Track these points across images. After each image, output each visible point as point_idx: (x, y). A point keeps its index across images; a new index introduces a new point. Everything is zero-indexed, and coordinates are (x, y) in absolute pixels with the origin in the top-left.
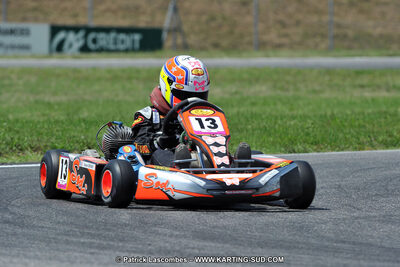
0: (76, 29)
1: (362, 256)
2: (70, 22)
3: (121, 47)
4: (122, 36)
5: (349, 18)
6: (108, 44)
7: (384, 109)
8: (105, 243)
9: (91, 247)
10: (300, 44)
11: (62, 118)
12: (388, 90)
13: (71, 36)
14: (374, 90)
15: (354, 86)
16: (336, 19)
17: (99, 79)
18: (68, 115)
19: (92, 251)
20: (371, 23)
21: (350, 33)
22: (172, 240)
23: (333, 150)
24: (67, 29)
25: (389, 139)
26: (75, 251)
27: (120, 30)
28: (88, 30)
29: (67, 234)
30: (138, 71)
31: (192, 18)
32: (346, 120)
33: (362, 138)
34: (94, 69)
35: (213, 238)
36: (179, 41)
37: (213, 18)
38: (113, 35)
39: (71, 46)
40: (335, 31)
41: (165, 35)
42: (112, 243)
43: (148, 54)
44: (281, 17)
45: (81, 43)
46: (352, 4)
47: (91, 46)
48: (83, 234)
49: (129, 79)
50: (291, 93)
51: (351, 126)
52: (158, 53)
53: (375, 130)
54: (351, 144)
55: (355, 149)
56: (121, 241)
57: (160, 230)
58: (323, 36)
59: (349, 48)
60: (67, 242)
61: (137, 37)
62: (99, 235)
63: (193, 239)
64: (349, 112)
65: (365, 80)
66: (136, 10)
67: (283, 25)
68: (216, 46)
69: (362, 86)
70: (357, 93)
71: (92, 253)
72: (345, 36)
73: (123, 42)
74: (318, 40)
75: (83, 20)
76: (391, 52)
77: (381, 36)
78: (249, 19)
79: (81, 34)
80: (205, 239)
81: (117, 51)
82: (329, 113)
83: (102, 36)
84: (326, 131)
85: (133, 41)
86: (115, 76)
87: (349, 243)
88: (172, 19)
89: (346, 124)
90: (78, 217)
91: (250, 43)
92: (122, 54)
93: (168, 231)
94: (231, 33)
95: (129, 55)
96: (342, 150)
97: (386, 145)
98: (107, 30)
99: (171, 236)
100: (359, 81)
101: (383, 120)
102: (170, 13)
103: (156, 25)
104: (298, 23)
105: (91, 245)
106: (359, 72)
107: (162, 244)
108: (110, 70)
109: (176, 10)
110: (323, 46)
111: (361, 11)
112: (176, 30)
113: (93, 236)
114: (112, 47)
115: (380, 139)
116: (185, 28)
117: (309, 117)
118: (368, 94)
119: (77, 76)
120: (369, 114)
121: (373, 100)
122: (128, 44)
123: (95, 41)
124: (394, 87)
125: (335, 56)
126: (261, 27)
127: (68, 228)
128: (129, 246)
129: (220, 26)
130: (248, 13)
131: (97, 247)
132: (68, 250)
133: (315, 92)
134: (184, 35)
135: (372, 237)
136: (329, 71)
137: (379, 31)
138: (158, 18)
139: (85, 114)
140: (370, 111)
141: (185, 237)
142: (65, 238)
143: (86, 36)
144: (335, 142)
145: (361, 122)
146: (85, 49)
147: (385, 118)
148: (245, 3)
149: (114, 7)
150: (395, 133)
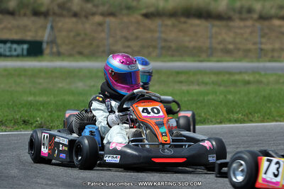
3: (15, 53)
4: (15, 46)
5: (172, 35)
6: (5, 50)
7: (195, 98)
10: (138, 52)
12: (198, 85)
14: (189, 85)
15: (175, 82)
16: (163, 36)
20: (187, 39)
21: (173, 45)
27: (13, 42)
30: (25, 70)
31: (64, 34)
36: (55, 50)
37: (78, 35)
38: (8, 45)
40: (163, 44)
41: (44, 46)
43: (32, 58)
44: (125, 34)
46: (174, 26)
49: (19, 75)
52: (40, 58)
58: (155, 47)
59: (173, 56)
61: (25, 46)
65: (183, 78)
66: (25, 28)
67: (127, 39)
68: (80, 53)
69: (181, 82)
70: (177, 87)
72: (170, 47)
73: (15, 50)
74: (151, 49)
76: (201, 59)
77: (194, 48)
78: (103, 35)
81: (11, 56)
85: (23, 49)
86: (9, 74)
88: (50, 35)
91: (104, 52)
92: (14, 59)
94: (91, 44)
98: (4, 42)
99: (46, 185)
100: (179, 79)
101: (194, 105)
102: (48, 30)
103: (38, 39)
104: (137, 38)
106: (179, 73)
108: (5, 69)
109: (52, 28)
110: (154, 54)
111: (181, 31)
112: (52, 42)
114: (8, 53)
116: (59, 41)
118: (185, 88)
120: (185, 102)
121: (188, 92)
122: (19, 51)
124: (203, 82)
125: (165, 61)
126: (111, 40)
129: (83, 40)
130: (103, 31)
134: (58, 46)
136: (158, 71)
137: (192, 44)
138: (40, 34)
140: (186, 99)
141: (56, 185)
147: (196, 104)
148: (100, 24)
149: (9, 26)
150: (203, 115)
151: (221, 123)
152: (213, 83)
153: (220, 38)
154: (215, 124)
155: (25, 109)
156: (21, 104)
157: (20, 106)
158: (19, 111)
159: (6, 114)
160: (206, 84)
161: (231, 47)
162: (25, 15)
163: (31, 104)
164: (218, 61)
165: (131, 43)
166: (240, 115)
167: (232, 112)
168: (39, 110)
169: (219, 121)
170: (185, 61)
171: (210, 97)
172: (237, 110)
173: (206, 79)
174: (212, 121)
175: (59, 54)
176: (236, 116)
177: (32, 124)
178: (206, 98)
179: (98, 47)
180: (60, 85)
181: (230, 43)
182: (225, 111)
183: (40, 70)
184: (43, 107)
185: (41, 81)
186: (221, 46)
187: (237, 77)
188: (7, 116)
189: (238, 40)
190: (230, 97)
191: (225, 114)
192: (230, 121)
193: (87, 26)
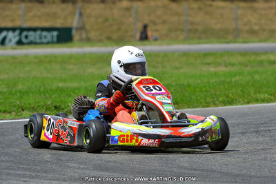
0: (14, 30)
1: (208, 179)
2: (10, 25)
3: (45, 41)
4: (45, 33)
5: (199, 18)
6: (35, 38)
7: (223, 79)
8: (33, 174)
9: (24, 177)
10: (166, 36)
11: (5, 90)
12: (226, 66)
13: (10, 34)
14: (216, 67)
15: (203, 64)
16: (190, 19)
17: (29, 63)
18: (8, 88)
19: (25, 179)
20: (213, 21)
21: (200, 28)
22: (80, 171)
23: (188, 108)
24: (8, 29)
25: (226, 99)
26: (13, 180)
27: (43, 29)
28: (22, 30)
29: (8, 168)
30: (56, 57)
31: (93, 20)
32: (197, 87)
33: (208, 99)
34: (26, 56)
35: (107, 169)
36: (84, 36)
37: (106, 20)
38: (39, 32)
39: (10, 41)
40: (190, 27)
41: (74, 32)
42: (38, 174)
43: (63, 45)
44: (153, 18)
45: (17, 39)
46: (200, 9)
47: (24, 40)
48: (19, 168)
49: (50, 62)
50: (160, 70)
51: (201, 91)
52: (69, 44)
53: (217, 93)
54: (201, 103)
55: (203, 107)
56: (44, 172)
57: (71, 165)
58: (182, 30)
59: (200, 38)
60: (8, 174)
61: (55, 33)
62: (29, 169)
63: (94, 170)
64: (199, 81)
65: (209, 60)
66: (54, 15)
67: (154, 23)
68: (109, 38)
69: (208, 64)
70: (205, 68)
71: (24, 181)
72: (196, 30)
73: (45, 37)
74: (178, 33)
75: (18, 24)
76: (227, 41)
77: (221, 30)
78: (131, 20)
79: (17, 32)
80: (101, 170)
81: (42, 43)
82: (186, 83)
83: (31, 33)
84: (184, 95)
85: (53, 36)
86: (40, 61)
87: (199, 170)
88: (79, 21)
89: (197, 90)
90: (15, 157)
91: (131, 36)
92: (45, 46)
93: (76, 165)
95: (50, 46)
96: (195, 107)
97: (225, 103)
98: (35, 30)
99: (79, 168)
100: (206, 61)
101: (222, 87)
102: (77, 17)
103: (67, 25)
104: (164, 22)
105: (24, 176)
106: (206, 54)
107: (72, 174)
108: (36, 57)
109: (81, 15)
110: (181, 37)
111: (207, 13)
112: (81, 28)
113: (25, 169)
114: (38, 41)
115: (221, 99)
116: (88, 27)
117: (172, 86)
118: (212, 69)
119: (14, 61)
120: (213, 83)
121: (215, 74)
122: (49, 38)
123: (26, 37)
124: (230, 64)
125: (190, 44)
126: (139, 25)
127: (8, 164)
128: (50, 176)
129: (111, 25)
130: (130, 16)
131: (28, 177)
132: (8, 179)
133: (176, 68)
134: (86, 31)
135: (215, 165)
136: (186, 54)
137: (218, 26)
138: (69, 20)
139: (20, 87)
140: (213, 80)
141: (88, 169)
142: (6, 171)
143: (20, 34)
144: (190, 101)
145: (208, 88)
146: (20, 43)
147: (224, 85)
148: (128, 9)
149: (39, 14)
150: (230, 95)
151: (248, 103)
152: (240, 64)
153: (245, 20)
154: (242, 104)
155: (56, 95)
156: (52, 90)
157: (51, 92)
158: (50, 98)
159: (37, 100)
160: (233, 65)
161: (256, 28)
162: (54, 2)
163: (61, 90)
164: (244, 42)
165: (159, 27)
166: (266, 95)
167: (259, 92)
168: (70, 96)
169: (246, 101)
170: (212, 43)
171: (237, 78)
172: (264, 90)
173: (233, 60)
174: (239, 102)
175: (88, 40)
176: (262, 96)
177: (63, 109)
178: (233, 79)
179: (126, 31)
180: (90, 70)
181: (256, 24)
182: (252, 91)
183: (71, 57)
184: (74, 92)
185: (71, 67)
186: (247, 28)
187: (263, 57)
188: (39, 102)
189: (263, 21)
190: (257, 77)
191: (252, 95)
192: (257, 101)
193: (115, 11)
